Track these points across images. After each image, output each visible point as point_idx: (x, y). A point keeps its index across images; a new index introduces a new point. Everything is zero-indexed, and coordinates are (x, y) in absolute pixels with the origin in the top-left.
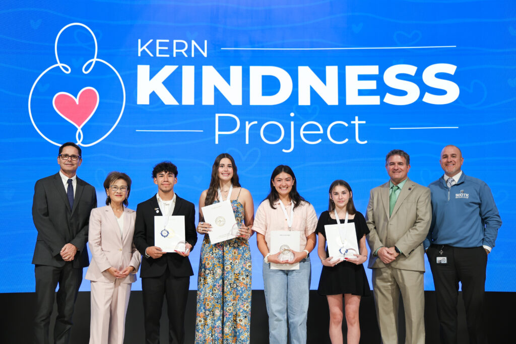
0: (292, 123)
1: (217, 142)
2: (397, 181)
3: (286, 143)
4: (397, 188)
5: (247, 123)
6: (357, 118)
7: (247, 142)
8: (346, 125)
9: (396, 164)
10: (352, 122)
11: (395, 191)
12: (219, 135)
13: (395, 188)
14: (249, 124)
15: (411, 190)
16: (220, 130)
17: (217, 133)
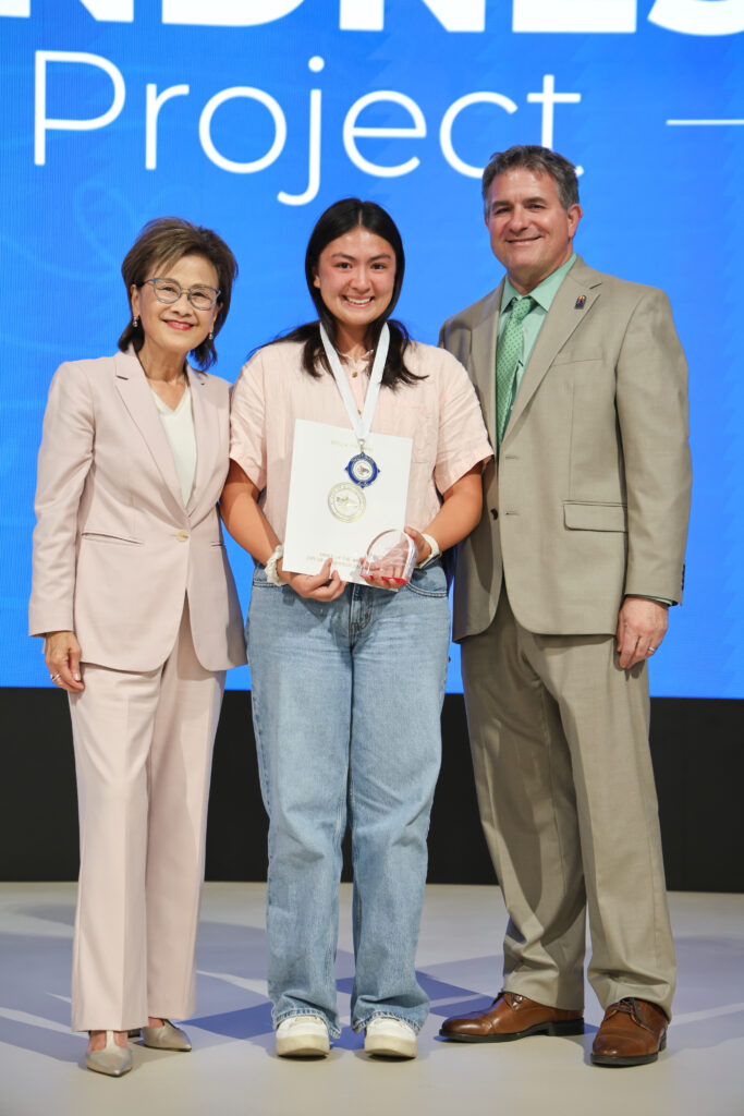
0: (316, 96)
1: (40, 158)
2: (527, 279)
3: (291, 171)
4: (527, 303)
5: (151, 89)
6: (549, 81)
7: (151, 162)
8: (510, 106)
9: (519, 208)
10: (533, 98)
11: (520, 320)
12: (49, 133)
13: (522, 304)
14: (159, 92)
15: (587, 306)
16: (50, 115)
17: (42, 124)
